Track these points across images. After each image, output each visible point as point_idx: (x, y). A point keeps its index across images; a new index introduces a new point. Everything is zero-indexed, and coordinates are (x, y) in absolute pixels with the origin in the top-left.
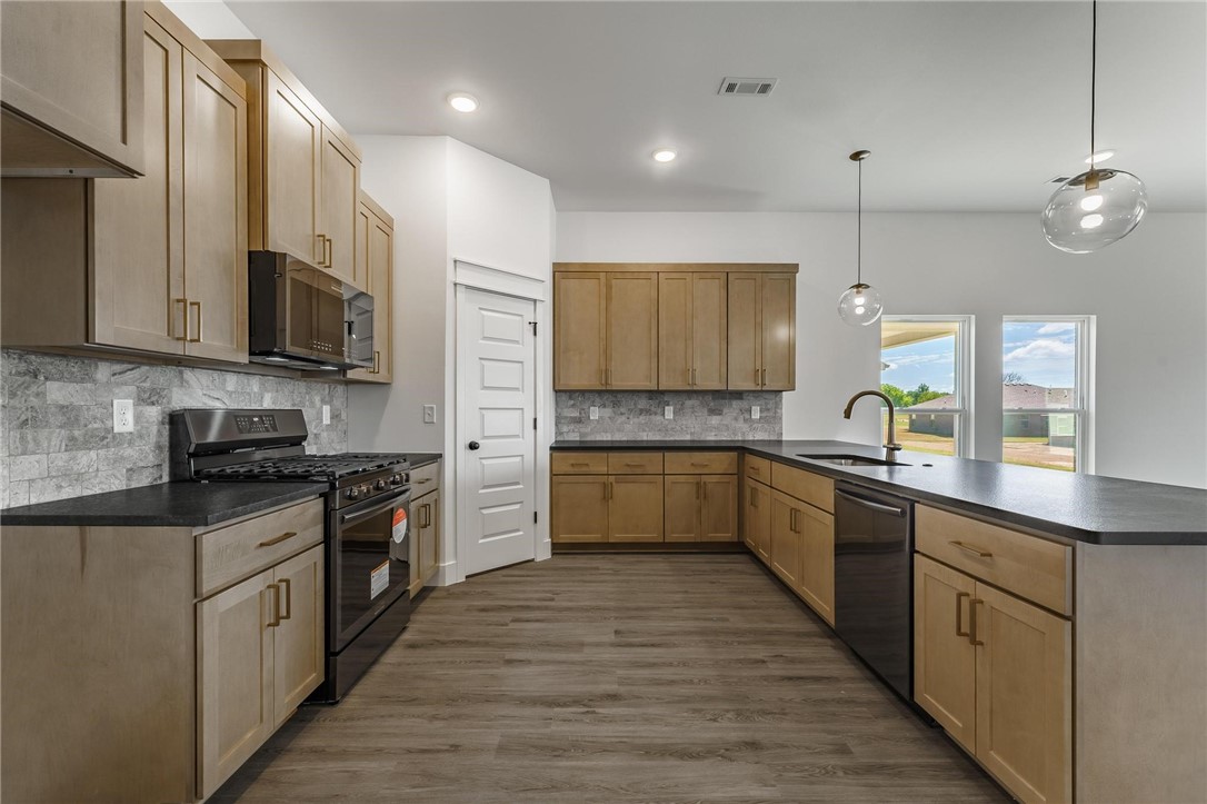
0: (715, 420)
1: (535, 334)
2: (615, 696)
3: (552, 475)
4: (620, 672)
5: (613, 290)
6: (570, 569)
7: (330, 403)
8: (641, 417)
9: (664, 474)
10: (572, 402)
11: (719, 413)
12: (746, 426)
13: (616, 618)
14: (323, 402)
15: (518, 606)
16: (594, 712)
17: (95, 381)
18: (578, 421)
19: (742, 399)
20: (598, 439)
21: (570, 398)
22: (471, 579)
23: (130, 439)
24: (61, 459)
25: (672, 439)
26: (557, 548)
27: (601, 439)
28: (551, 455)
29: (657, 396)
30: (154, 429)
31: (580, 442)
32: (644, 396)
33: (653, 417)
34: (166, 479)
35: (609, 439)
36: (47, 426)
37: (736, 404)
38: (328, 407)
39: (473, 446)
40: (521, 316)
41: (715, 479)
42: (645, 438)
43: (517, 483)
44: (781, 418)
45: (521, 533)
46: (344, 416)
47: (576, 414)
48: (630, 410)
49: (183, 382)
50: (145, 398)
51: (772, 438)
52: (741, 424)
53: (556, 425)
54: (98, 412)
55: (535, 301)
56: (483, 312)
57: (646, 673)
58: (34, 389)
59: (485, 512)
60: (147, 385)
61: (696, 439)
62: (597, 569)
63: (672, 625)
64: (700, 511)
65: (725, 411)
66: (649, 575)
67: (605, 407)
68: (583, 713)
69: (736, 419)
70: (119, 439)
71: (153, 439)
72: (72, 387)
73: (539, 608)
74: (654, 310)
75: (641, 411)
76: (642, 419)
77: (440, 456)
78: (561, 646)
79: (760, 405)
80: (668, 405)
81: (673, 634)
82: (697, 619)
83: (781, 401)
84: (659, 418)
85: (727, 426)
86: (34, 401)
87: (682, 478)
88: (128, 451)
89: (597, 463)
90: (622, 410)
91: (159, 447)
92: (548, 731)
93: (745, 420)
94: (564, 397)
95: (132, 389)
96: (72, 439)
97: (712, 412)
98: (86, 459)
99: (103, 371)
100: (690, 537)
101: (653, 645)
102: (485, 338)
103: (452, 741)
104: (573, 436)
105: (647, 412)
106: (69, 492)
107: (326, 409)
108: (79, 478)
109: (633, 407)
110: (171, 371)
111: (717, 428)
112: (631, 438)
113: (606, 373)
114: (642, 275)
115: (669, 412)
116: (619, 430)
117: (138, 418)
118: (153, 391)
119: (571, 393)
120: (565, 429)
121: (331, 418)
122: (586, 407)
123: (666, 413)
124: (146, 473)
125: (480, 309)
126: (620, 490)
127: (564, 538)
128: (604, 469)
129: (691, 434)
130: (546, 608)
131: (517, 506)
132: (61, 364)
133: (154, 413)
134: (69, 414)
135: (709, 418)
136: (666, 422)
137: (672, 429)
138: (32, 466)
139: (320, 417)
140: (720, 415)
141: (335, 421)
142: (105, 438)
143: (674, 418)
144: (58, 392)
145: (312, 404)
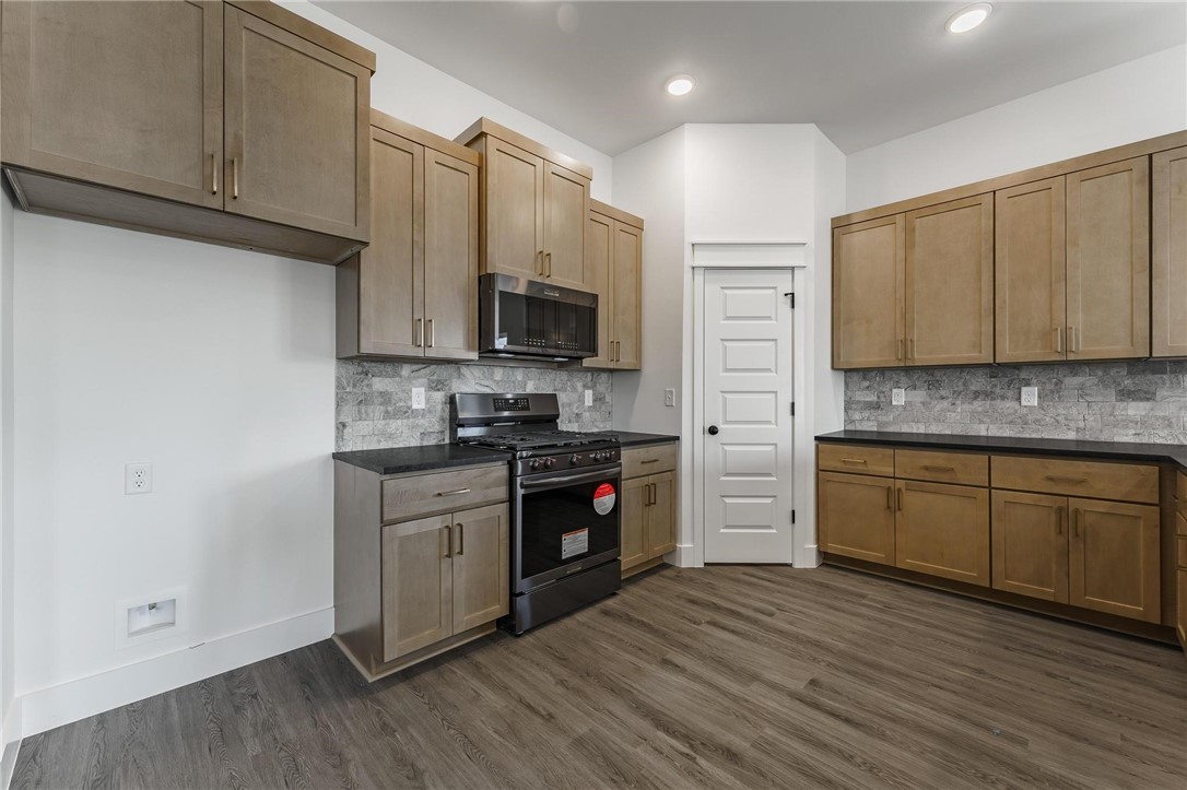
0: (1135, 409)
1: (793, 307)
2: (735, 755)
3: (819, 470)
4: (770, 732)
5: (917, 232)
6: (827, 587)
7: (593, 387)
8: (975, 403)
9: (990, 487)
10: (867, 383)
11: (1148, 396)
13: (829, 664)
14: (585, 387)
15: (727, 609)
16: (693, 759)
17: (401, 377)
18: (876, 406)
20: (903, 431)
21: (865, 378)
22: (709, 567)
23: (423, 413)
24: (381, 424)
25: (1035, 436)
26: (827, 559)
27: (909, 431)
28: (817, 446)
29: (1004, 373)
30: (439, 407)
31: (878, 433)
32: (980, 372)
33: (998, 402)
34: (447, 441)
35: (922, 430)
36: (373, 403)
38: (591, 392)
39: (713, 431)
40: (775, 288)
41: (1102, 507)
42: (983, 433)
43: (769, 475)
45: (774, 531)
46: (608, 399)
47: (873, 398)
48: (957, 394)
49: (460, 375)
50: (435, 386)
53: (846, 411)
54: (402, 395)
55: (793, 268)
56: (726, 291)
57: (801, 749)
58: (366, 382)
59: (728, 500)
60: (435, 377)
61: (1088, 438)
62: (863, 596)
63: (905, 707)
64: (1065, 553)
65: (1161, 393)
66: (936, 627)
67: (914, 388)
68: (682, 754)
70: (415, 413)
71: (439, 414)
72: (387, 380)
73: (748, 619)
74: (986, 248)
75: (976, 395)
76: (978, 405)
77: (678, 438)
78: (731, 669)
80: (1028, 385)
81: (894, 719)
82: (960, 717)
84: (1010, 405)
85: (1164, 418)
86: (366, 389)
87: (1027, 498)
88: (421, 421)
89: (880, 461)
90: (943, 392)
91: (443, 420)
92: (630, 749)
94: (856, 377)
95: (425, 380)
96: (387, 412)
97: (1126, 395)
98: (396, 425)
99: (406, 370)
100: (1048, 592)
101: (847, 721)
102: (728, 318)
103: (552, 710)
104: (868, 424)
105: (989, 395)
106: (384, 445)
107: (589, 395)
108: (390, 437)
109: (962, 388)
110: (451, 368)
111: (1143, 423)
112: (958, 431)
113: (906, 344)
114: (967, 202)
115: (1030, 396)
116: (937, 420)
117: (428, 400)
118: (439, 382)
119: (865, 372)
120: (857, 416)
121: (594, 401)
122: (886, 389)
123: (1023, 397)
124: (433, 436)
125: (722, 288)
126: (913, 500)
127: (834, 548)
128: (889, 471)
129: (1078, 430)
130: (755, 622)
131: (769, 501)
132: (381, 367)
133: (439, 396)
134: (386, 397)
135: (1121, 405)
136: (1025, 411)
137: (1036, 421)
138: (364, 427)
139: (581, 400)
140: (1148, 399)
141: (598, 403)
142: (407, 412)
143: (1040, 405)
144: (379, 384)
145: (574, 389)
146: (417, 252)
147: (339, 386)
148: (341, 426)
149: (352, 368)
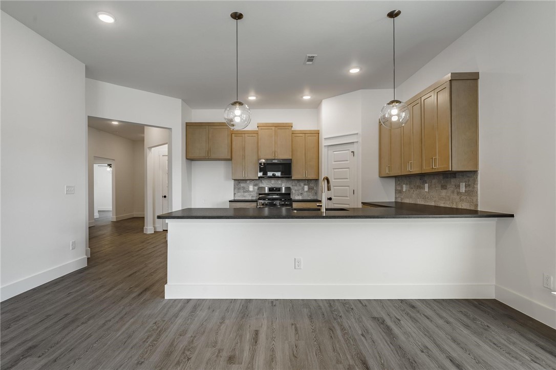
0: (444, 193)
1: (354, 156)
8: (417, 190)
10: (398, 182)
12: (458, 197)
14: (305, 185)
17: (247, 184)
18: (400, 192)
19: (455, 178)
21: (397, 180)
23: (252, 192)
24: (242, 194)
25: (427, 204)
29: (423, 178)
30: (256, 190)
32: (419, 177)
33: (421, 190)
36: (241, 189)
37: (453, 181)
38: (307, 186)
39: (331, 199)
40: (349, 150)
44: (477, 192)
46: (315, 188)
47: (399, 189)
48: (414, 187)
49: (262, 182)
50: (255, 185)
51: (472, 208)
52: (455, 196)
53: (395, 193)
54: (247, 187)
55: (354, 143)
58: (240, 184)
60: (255, 183)
61: (436, 204)
65: (448, 186)
67: (407, 184)
69: (453, 192)
70: (250, 192)
71: (256, 192)
72: (244, 185)
75: (418, 187)
79: (465, 182)
80: (426, 183)
83: (477, 178)
84: (423, 191)
85: (449, 197)
86: (240, 186)
90: (412, 186)
93: (459, 193)
95: (252, 184)
96: (244, 191)
97: (444, 187)
98: (246, 194)
99: (248, 182)
102: (335, 162)
104: (398, 200)
105: (420, 187)
107: (306, 188)
108: (245, 197)
109: (415, 184)
110: (259, 181)
111: (445, 198)
112: (414, 202)
115: (426, 185)
116: (411, 198)
117: (253, 189)
119: (397, 178)
120: (397, 196)
121: (308, 189)
122: (402, 184)
123: (425, 188)
124: (254, 197)
125: (333, 152)
129: (435, 201)
132: (243, 182)
133: (256, 188)
134: (244, 188)
135: (441, 191)
136: (426, 194)
137: (428, 197)
138: (239, 194)
139: (303, 189)
140: (446, 189)
141: (310, 190)
142: (248, 191)
143: (429, 192)
144: (242, 185)
145: (300, 185)
146: (244, 157)
147: (234, 185)
148: (235, 194)
149: (237, 182)
